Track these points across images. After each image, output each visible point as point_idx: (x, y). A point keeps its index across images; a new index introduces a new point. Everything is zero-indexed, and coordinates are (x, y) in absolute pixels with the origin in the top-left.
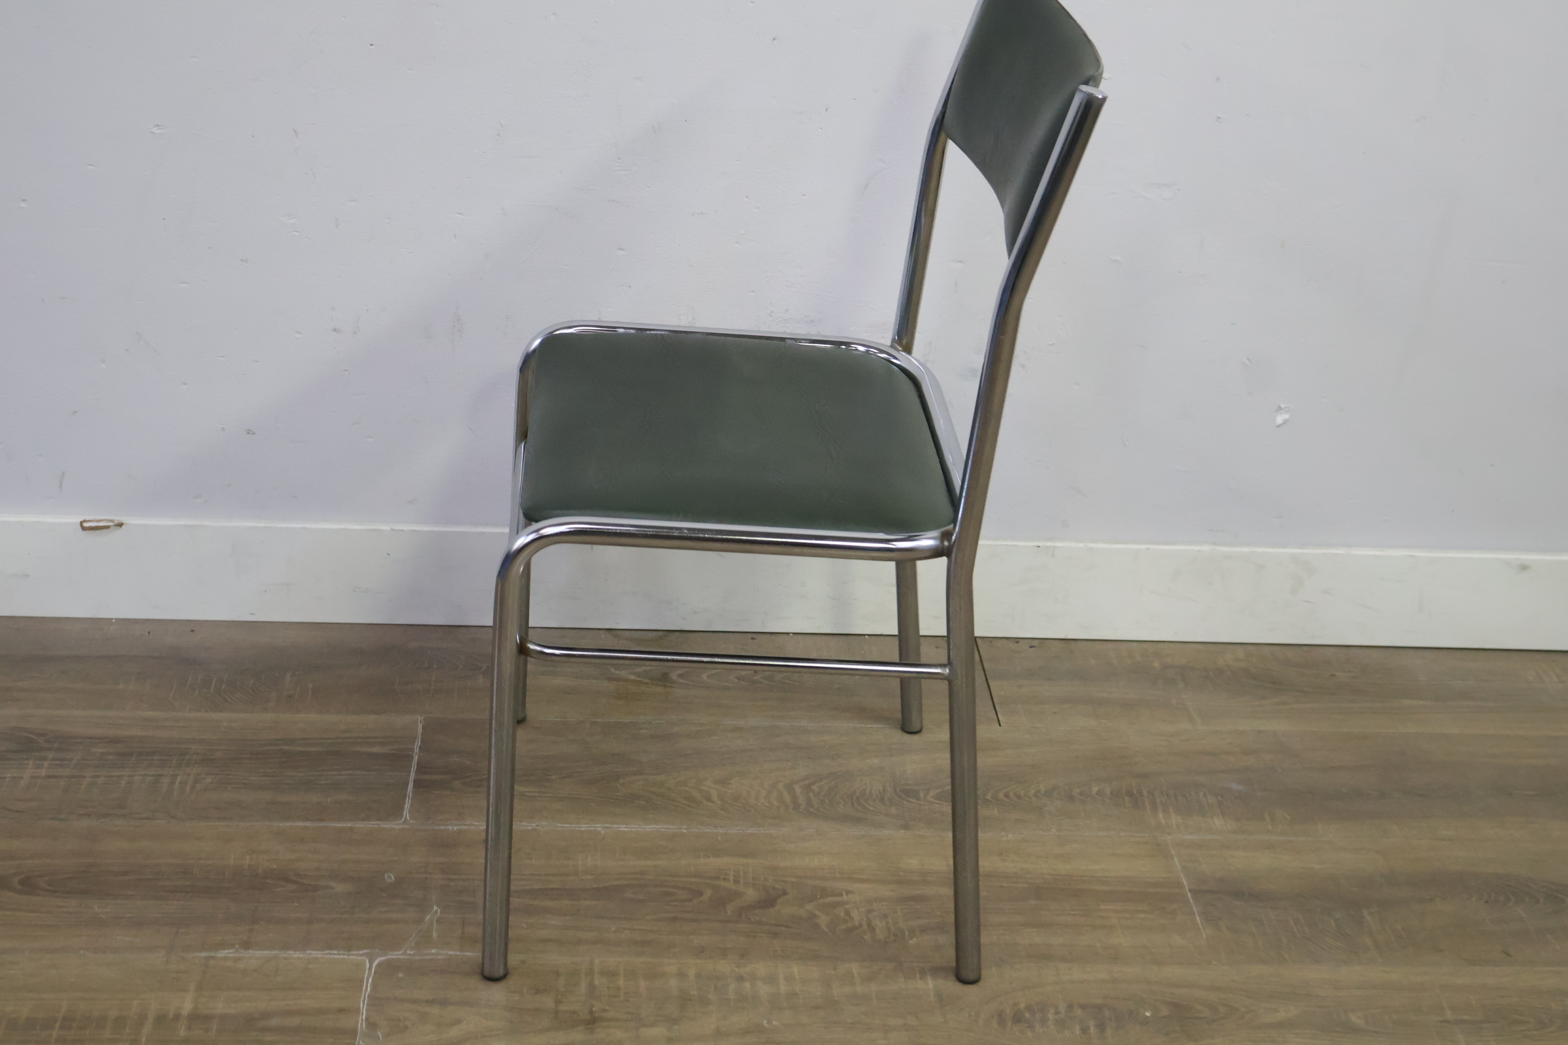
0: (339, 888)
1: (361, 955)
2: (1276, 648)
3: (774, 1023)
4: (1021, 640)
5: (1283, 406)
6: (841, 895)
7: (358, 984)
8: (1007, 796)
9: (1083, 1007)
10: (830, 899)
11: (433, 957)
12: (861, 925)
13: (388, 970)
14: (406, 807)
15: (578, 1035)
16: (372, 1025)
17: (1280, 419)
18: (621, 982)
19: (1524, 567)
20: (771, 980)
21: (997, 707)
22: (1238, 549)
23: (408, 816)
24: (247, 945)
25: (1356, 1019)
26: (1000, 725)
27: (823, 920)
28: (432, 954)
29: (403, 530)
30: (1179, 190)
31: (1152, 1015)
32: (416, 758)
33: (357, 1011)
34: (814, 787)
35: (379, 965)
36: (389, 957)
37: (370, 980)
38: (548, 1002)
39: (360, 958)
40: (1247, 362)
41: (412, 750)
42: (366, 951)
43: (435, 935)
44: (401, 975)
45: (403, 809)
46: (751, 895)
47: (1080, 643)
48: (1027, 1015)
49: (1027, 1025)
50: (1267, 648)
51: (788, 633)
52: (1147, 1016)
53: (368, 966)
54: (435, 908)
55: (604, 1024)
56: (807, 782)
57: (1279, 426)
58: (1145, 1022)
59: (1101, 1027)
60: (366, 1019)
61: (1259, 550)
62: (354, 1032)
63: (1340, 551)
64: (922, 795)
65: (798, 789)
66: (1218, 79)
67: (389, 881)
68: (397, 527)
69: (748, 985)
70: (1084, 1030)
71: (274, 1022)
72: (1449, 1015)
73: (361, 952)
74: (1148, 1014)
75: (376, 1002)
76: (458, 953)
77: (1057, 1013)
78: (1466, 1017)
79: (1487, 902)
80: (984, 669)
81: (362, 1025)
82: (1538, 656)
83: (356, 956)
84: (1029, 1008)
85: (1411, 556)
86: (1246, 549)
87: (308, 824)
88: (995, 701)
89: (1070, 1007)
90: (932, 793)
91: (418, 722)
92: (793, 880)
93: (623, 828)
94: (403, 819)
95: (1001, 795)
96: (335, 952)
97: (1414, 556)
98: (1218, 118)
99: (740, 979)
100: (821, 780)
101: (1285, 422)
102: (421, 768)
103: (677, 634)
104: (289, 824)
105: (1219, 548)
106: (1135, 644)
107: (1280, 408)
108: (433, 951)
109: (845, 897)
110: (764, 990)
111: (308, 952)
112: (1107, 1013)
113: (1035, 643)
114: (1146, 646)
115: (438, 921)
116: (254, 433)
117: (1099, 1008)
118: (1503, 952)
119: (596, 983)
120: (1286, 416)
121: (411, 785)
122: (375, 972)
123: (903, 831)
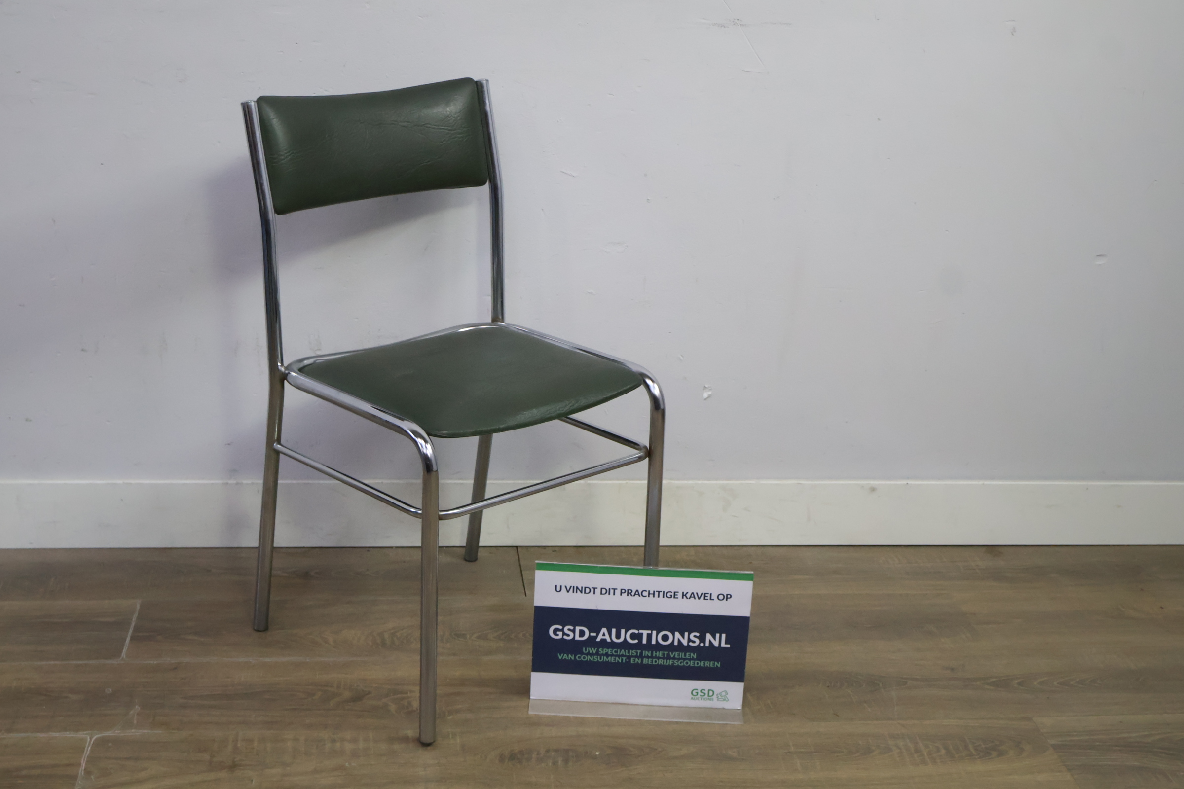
0: (74, 697)
1: (86, 734)
2: (716, 548)
3: (353, 764)
4: (547, 548)
5: (707, 386)
6: (407, 693)
7: (82, 750)
8: (524, 635)
9: (556, 751)
10: (399, 696)
11: (132, 734)
12: (417, 709)
13: (101, 743)
14: (124, 651)
15: (223, 774)
16: (88, 773)
17: (706, 395)
18: (255, 744)
19: (873, 489)
20: (354, 740)
21: (525, 585)
22: (686, 482)
23: (125, 657)
24: (9, 731)
25: (732, 753)
26: (526, 596)
27: (393, 707)
28: (133, 732)
29: (131, 484)
30: (627, 246)
31: (599, 754)
32: (133, 624)
33: (79, 765)
34: (398, 634)
35: (96, 740)
36: (103, 735)
37: (90, 748)
38: (206, 757)
39: (84, 736)
40: (681, 357)
41: (132, 619)
42: (88, 732)
43: (135, 722)
44: (110, 744)
45: (121, 652)
46: (347, 694)
47: (586, 549)
48: (519, 756)
49: (518, 761)
50: (711, 548)
51: (391, 547)
52: (596, 755)
53: (89, 740)
54: (137, 707)
55: (241, 768)
56: (393, 631)
57: (705, 399)
58: (595, 758)
59: (566, 761)
60: (84, 770)
61: (700, 482)
62: (74, 777)
63: (753, 482)
64: (468, 636)
65: (386, 635)
66: (646, 175)
67: (108, 693)
68: (126, 481)
69: (338, 745)
70: (555, 763)
71: (24, 772)
72: (792, 749)
73: (85, 733)
74: (597, 753)
75: (91, 760)
76: (149, 731)
77: (538, 754)
78: (802, 750)
79: (828, 687)
80: (520, 565)
81: (81, 771)
82: (888, 549)
83: (81, 735)
84: (521, 752)
85: (798, 483)
86: (691, 482)
87: (58, 662)
88: (525, 583)
89: (548, 751)
90: (475, 635)
91: (138, 604)
92: (376, 685)
93: (267, 660)
94: (121, 659)
95: (521, 635)
96: (68, 733)
97: (801, 484)
98: (648, 200)
99: (334, 741)
100: (402, 630)
101: (709, 396)
102: (136, 629)
103: (317, 549)
104: (44, 663)
105: (673, 482)
106: (623, 548)
107: (705, 387)
108: (133, 731)
109: (409, 694)
110: (349, 746)
111: (50, 733)
112: (571, 754)
113: (557, 549)
114: (629, 548)
115: (138, 714)
116: (30, 421)
117: (567, 751)
118: (834, 714)
119: (239, 745)
120: (710, 393)
121: (128, 639)
122: (93, 743)
123: (452, 657)
